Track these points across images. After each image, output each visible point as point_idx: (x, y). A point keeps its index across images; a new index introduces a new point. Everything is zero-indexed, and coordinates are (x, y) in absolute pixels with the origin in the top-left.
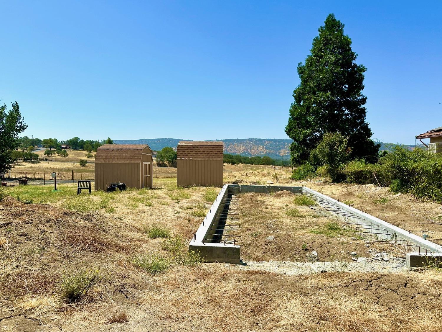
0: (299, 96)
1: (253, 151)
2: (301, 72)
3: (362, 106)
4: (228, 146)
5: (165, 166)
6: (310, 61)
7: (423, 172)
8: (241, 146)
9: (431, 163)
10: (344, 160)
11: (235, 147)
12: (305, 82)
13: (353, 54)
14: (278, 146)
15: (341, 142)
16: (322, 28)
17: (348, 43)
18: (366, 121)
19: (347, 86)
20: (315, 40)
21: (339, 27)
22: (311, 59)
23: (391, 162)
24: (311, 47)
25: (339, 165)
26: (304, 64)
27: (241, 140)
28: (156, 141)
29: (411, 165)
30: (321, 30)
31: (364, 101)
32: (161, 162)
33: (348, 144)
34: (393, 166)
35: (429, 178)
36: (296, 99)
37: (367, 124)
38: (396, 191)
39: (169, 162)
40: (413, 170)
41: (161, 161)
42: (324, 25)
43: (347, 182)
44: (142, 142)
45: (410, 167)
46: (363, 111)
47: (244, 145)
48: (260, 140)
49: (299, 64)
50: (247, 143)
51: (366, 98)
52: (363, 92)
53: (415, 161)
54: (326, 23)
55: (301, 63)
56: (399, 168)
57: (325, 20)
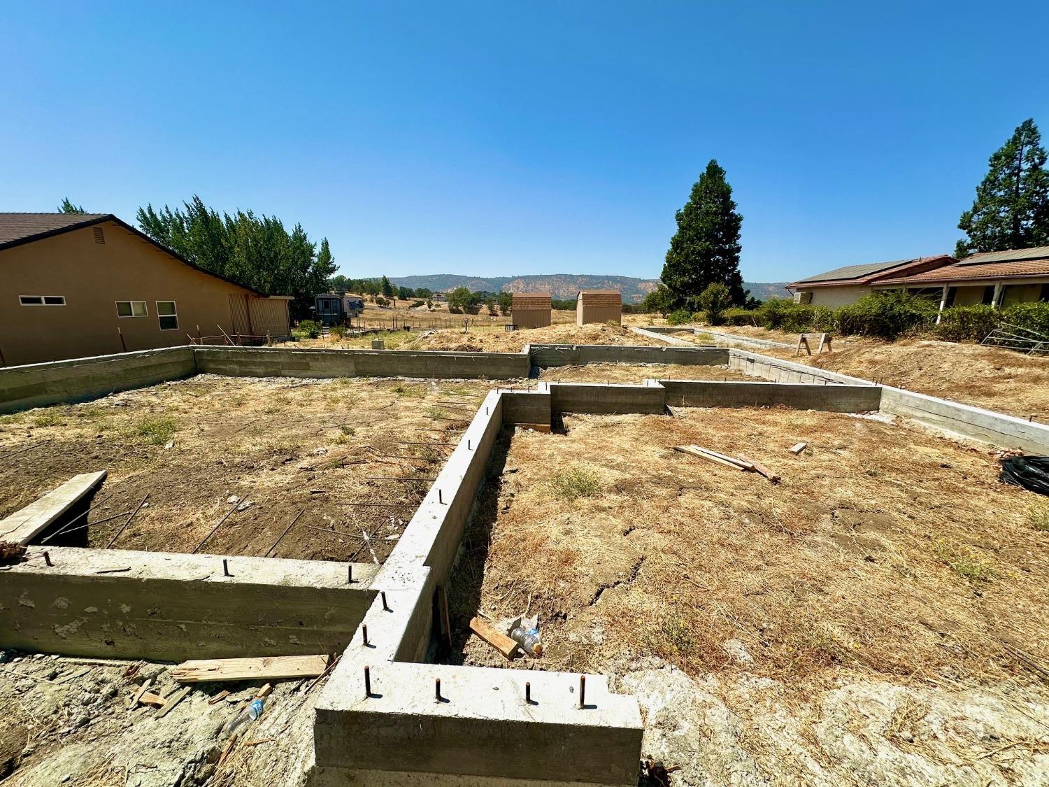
0: (677, 244)
1: (561, 291)
2: (679, 217)
3: (736, 255)
4: (528, 284)
5: (460, 312)
6: (688, 207)
7: (790, 315)
8: (545, 285)
9: (796, 309)
10: (725, 307)
11: (537, 286)
12: (682, 229)
13: (733, 203)
14: (595, 284)
15: (723, 291)
16: (703, 174)
17: (729, 191)
18: (738, 268)
19: (721, 233)
20: (695, 186)
21: (721, 174)
22: (692, 207)
23: (767, 309)
24: (690, 192)
25: (721, 311)
26: (682, 211)
27: (545, 276)
28: (430, 279)
29: (782, 311)
30: (702, 177)
31: (739, 250)
32: (454, 308)
33: (729, 294)
34: (770, 312)
35: (793, 319)
36: (673, 246)
37: (739, 272)
38: (770, 329)
39: (465, 308)
40: (784, 314)
41: (454, 305)
42: (705, 171)
43: (726, 325)
44: (412, 280)
45: (781, 313)
46: (737, 259)
47: (549, 284)
48: (571, 276)
49: (677, 211)
50: (553, 280)
51: (741, 247)
52: (738, 242)
53: (785, 308)
54: (708, 168)
55: (680, 210)
56: (774, 313)
57: (707, 166)
